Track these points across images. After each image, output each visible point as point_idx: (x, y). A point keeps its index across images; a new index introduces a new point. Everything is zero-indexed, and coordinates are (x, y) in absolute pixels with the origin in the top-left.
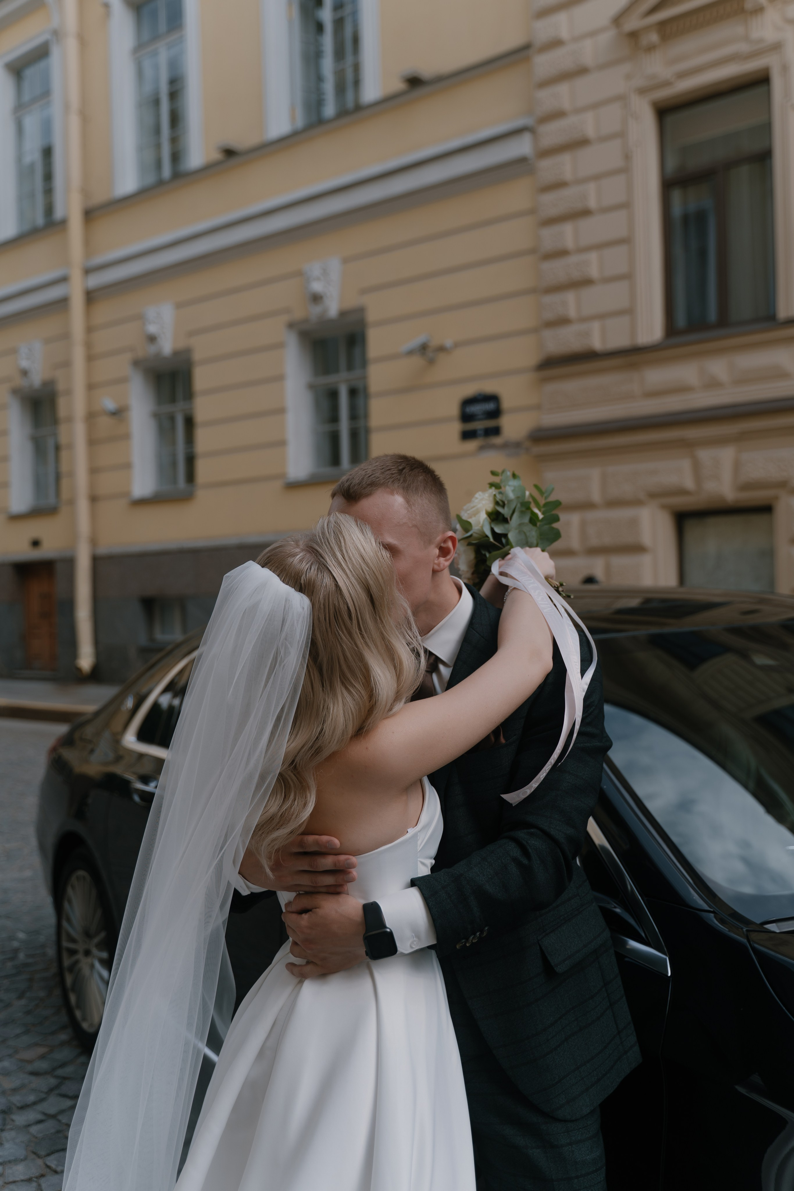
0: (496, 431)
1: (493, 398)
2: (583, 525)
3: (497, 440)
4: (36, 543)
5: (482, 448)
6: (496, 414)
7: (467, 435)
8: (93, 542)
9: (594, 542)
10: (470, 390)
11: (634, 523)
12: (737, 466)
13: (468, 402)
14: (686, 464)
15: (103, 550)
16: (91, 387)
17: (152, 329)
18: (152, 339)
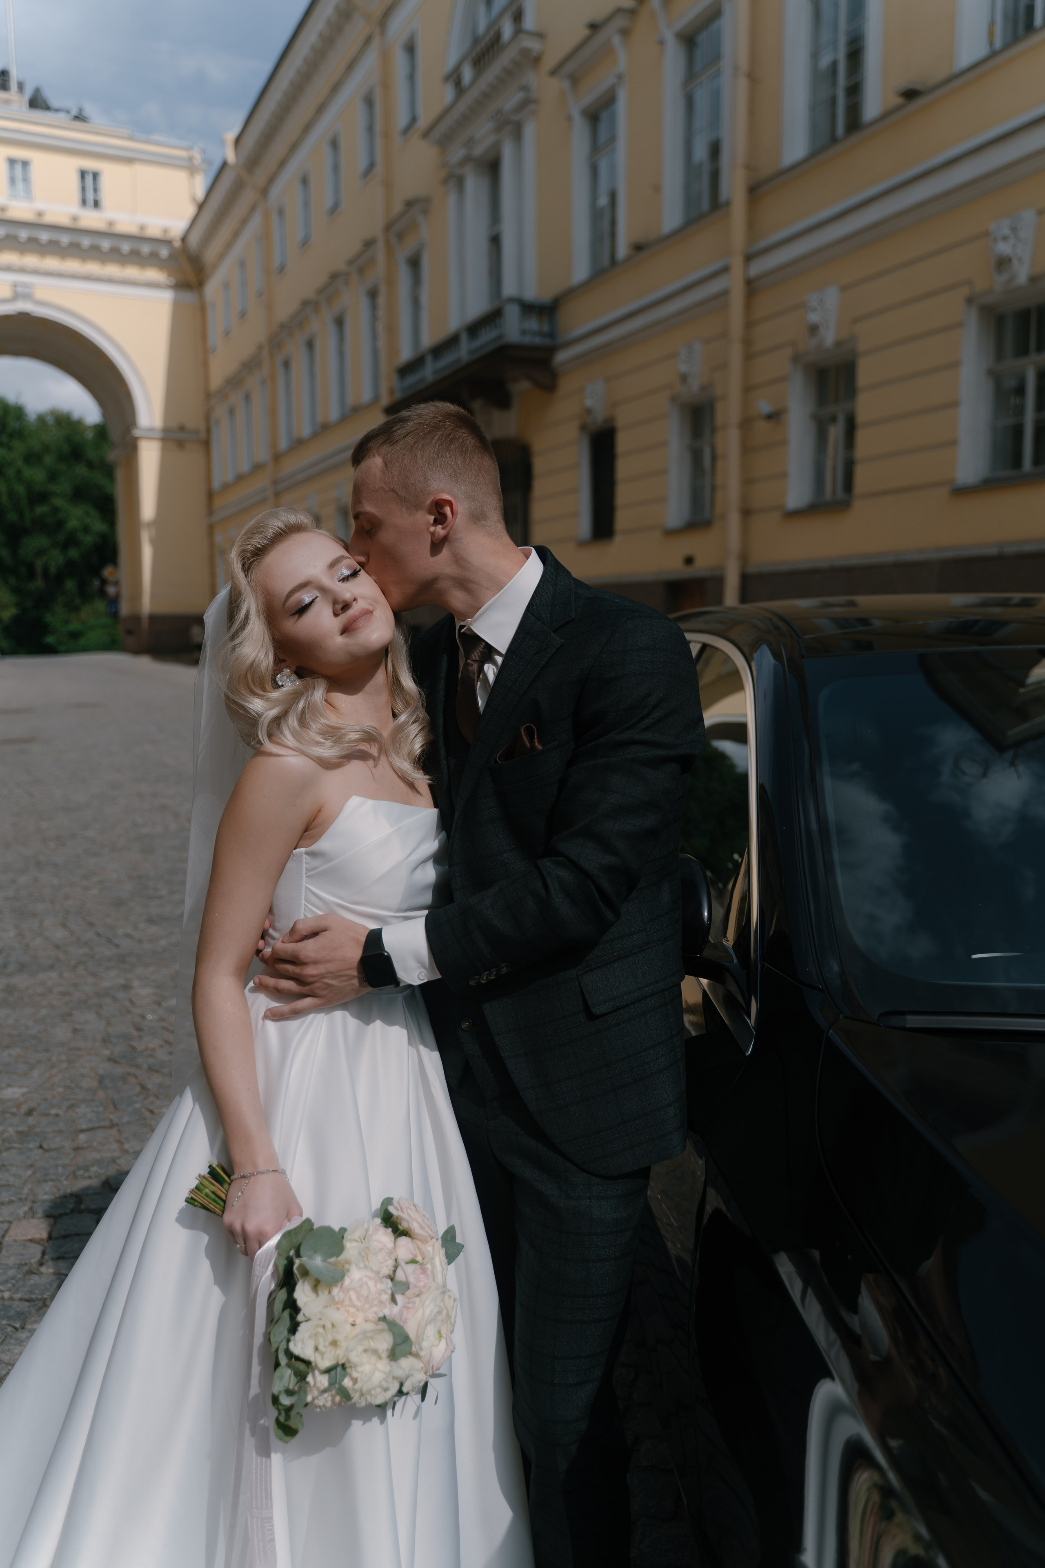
4: (689, 560)
8: (743, 560)
15: (752, 569)
16: (746, 390)
17: (814, 318)
18: (814, 329)
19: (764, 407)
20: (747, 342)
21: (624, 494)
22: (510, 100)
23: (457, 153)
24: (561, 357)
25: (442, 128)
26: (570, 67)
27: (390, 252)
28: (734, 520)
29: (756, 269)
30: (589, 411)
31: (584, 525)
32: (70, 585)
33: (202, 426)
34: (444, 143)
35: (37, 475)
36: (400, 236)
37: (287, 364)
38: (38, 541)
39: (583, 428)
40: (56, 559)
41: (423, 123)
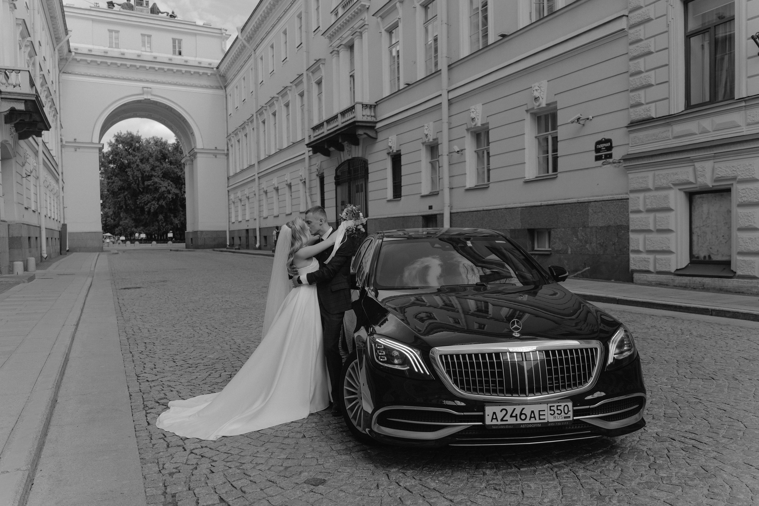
0: (610, 156)
1: (609, 141)
2: (645, 198)
3: (611, 160)
4: (431, 207)
5: (603, 164)
6: (610, 148)
7: (598, 158)
8: (451, 207)
9: (649, 207)
10: (599, 138)
11: (666, 197)
12: (713, 170)
13: (598, 143)
14: (691, 169)
15: (454, 211)
16: (450, 141)
17: (473, 115)
18: (473, 119)
19: (457, 149)
20: (449, 123)
21: (405, 181)
22: (357, 24)
23: (336, 43)
24: (378, 125)
25: (330, 32)
26: (380, 14)
27: (309, 79)
28: (447, 191)
29: (452, 95)
30: (391, 147)
31: (390, 194)
32: (161, 217)
33: (226, 148)
34: (331, 38)
35: (147, 168)
36: (313, 72)
37: (264, 122)
38: (147, 197)
39: (388, 154)
40: (154, 206)
41: (323, 29)
